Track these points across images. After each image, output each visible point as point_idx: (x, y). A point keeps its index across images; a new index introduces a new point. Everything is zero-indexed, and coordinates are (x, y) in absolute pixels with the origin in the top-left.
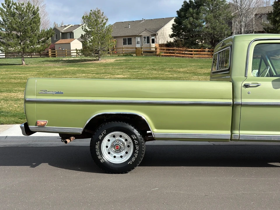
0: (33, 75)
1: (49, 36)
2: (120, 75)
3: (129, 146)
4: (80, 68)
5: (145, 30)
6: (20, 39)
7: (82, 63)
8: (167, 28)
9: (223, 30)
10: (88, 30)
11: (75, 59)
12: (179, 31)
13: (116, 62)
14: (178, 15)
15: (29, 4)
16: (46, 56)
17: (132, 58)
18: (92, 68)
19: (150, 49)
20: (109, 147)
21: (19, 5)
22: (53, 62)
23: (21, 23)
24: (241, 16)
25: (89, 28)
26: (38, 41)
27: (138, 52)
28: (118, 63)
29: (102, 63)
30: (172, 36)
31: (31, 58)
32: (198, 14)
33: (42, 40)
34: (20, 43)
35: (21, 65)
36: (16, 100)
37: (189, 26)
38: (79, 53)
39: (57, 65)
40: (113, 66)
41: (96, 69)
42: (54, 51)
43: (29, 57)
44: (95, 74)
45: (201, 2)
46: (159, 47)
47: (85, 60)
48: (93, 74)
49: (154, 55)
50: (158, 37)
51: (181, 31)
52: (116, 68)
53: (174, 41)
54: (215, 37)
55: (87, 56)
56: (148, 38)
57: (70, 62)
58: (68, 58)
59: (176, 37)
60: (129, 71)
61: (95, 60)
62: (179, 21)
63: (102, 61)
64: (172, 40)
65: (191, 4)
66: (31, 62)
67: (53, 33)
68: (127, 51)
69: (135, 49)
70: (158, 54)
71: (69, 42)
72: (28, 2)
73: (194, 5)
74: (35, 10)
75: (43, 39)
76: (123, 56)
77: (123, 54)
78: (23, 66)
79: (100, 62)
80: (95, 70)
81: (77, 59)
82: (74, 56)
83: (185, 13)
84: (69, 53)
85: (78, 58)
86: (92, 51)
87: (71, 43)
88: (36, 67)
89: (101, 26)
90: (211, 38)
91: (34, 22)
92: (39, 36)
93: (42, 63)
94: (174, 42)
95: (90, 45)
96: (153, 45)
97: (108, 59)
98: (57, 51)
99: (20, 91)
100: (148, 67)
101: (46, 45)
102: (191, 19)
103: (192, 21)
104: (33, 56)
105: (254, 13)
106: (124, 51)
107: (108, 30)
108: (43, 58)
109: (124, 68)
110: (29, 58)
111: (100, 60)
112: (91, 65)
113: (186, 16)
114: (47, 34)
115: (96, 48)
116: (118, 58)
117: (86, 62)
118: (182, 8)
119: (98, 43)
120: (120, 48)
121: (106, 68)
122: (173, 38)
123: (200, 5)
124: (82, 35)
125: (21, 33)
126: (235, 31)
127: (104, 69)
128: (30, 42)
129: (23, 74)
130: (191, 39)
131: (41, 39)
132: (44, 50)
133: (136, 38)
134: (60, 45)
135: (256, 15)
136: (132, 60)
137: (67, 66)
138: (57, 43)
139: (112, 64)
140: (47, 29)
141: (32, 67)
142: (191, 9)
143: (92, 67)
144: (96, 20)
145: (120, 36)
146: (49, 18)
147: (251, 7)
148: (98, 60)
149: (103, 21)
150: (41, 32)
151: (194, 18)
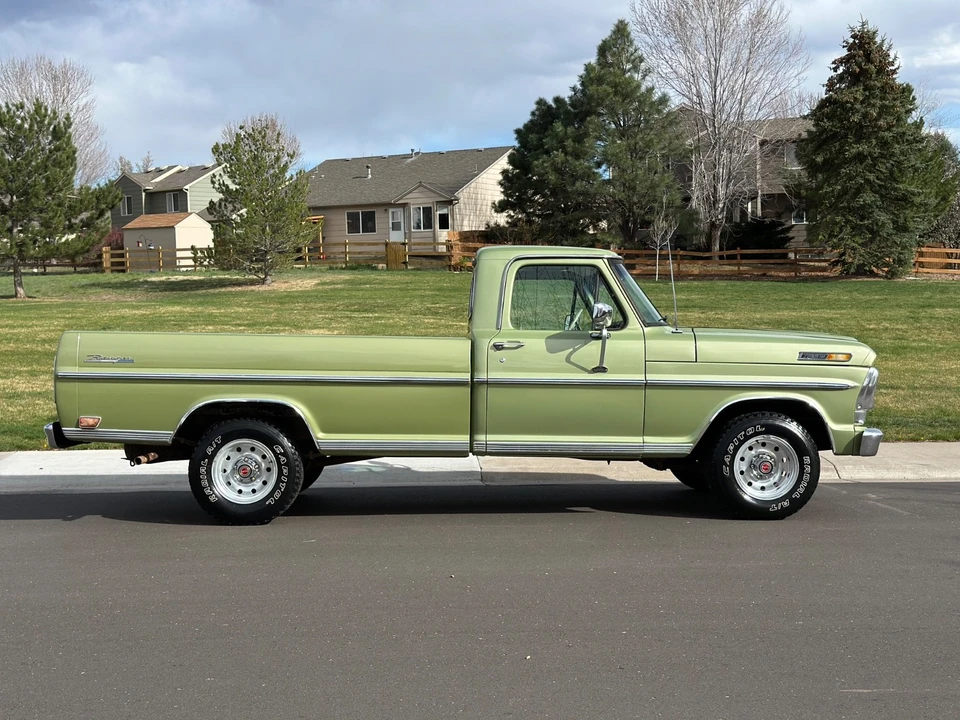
0: (53, 331)
1: (103, 206)
2: (320, 328)
3: (269, 470)
4: (200, 309)
5: (419, 186)
6: (11, 217)
7: (212, 291)
8: (489, 181)
9: (657, 189)
10: (231, 187)
11: (189, 277)
12: (522, 189)
13: (320, 287)
14: (519, 142)
15: (38, 106)
16: (92, 269)
17: (372, 276)
18: (238, 309)
19: (435, 247)
20: (228, 471)
21: (9, 111)
22: (117, 288)
23: (15, 164)
24: (714, 147)
25: (234, 182)
26: (67, 223)
27: (393, 259)
28: (326, 292)
29: (273, 291)
30: (500, 207)
31: (43, 274)
32: (579, 139)
33: (82, 221)
34: (10, 230)
35: (11, 297)
36: (10, 398)
37: (552, 177)
38: (201, 258)
39: (129, 297)
40: (306, 302)
41: (251, 309)
42: (120, 252)
43: (35, 270)
44: (245, 325)
45: (589, 104)
46: (458, 242)
47: (222, 283)
48: (240, 325)
49: (444, 268)
50: (460, 209)
51: (531, 192)
52: (317, 309)
53: (508, 222)
54: (634, 213)
55: (228, 269)
56: (428, 212)
57: (172, 290)
58: (166, 274)
59: (514, 211)
60: (350, 318)
61: (252, 283)
62: (520, 160)
63: (275, 286)
64: (502, 219)
65: (558, 108)
66: (43, 288)
67: (116, 197)
68: (360, 253)
69: (382, 248)
70: (457, 264)
71: (172, 225)
72: (37, 100)
73: (567, 112)
74: (59, 123)
75: (84, 215)
76: (344, 269)
77: (346, 262)
78: (19, 302)
79: (270, 288)
80: (248, 313)
81: (196, 278)
82: (185, 269)
83: (541, 136)
84: (168, 259)
85: (199, 275)
86: (243, 252)
87: (178, 228)
88: (63, 305)
89: (272, 175)
90: (623, 215)
91: (57, 164)
92: (70, 207)
93: (81, 291)
94: (507, 226)
95: (237, 235)
96: (443, 235)
97: (297, 278)
98: (130, 252)
99: (19, 373)
100: (417, 305)
101: (94, 234)
102: (559, 156)
103: (562, 163)
104: (49, 269)
105: (759, 138)
106: (349, 253)
107: (296, 188)
108: (84, 275)
109: (341, 308)
110: (36, 274)
111: (268, 282)
112: (238, 300)
113: (542, 145)
114: (97, 198)
115: (255, 243)
116: (329, 277)
117: (223, 290)
118: (531, 121)
119: (264, 230)
120: (335, 244)
121: (287, 306)
122: (505, 214)
123: (589, 113)
124: (211, 202)
125: (15, 197)
126: (696, 195)
127: (276, 310)
128: (42, 225)
129: (22, 326)
130: (561, 217)
131: (80, 217)
132: (88, 251)
133: (391, 210)
134: (141, 232)
135: (763, 143)
136: (370, 283)
137: (162, 303)
138: (129, 226)
139: (305, 296)
140: (98, 185)
141: (47, 306)
142: (560, 123)
143: (240, 306)
144: (255, 158)
145: (338, 204)
146: (104, 146)
147: (746, 118)
148: (263, 281)
149: (278, 159)
150: (76, 192)
151: (566, 154)
